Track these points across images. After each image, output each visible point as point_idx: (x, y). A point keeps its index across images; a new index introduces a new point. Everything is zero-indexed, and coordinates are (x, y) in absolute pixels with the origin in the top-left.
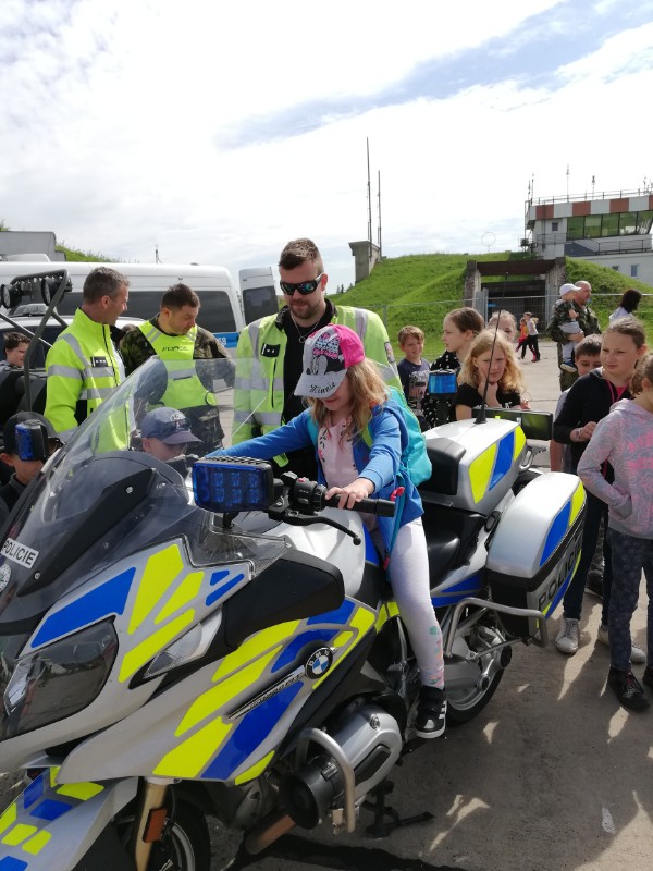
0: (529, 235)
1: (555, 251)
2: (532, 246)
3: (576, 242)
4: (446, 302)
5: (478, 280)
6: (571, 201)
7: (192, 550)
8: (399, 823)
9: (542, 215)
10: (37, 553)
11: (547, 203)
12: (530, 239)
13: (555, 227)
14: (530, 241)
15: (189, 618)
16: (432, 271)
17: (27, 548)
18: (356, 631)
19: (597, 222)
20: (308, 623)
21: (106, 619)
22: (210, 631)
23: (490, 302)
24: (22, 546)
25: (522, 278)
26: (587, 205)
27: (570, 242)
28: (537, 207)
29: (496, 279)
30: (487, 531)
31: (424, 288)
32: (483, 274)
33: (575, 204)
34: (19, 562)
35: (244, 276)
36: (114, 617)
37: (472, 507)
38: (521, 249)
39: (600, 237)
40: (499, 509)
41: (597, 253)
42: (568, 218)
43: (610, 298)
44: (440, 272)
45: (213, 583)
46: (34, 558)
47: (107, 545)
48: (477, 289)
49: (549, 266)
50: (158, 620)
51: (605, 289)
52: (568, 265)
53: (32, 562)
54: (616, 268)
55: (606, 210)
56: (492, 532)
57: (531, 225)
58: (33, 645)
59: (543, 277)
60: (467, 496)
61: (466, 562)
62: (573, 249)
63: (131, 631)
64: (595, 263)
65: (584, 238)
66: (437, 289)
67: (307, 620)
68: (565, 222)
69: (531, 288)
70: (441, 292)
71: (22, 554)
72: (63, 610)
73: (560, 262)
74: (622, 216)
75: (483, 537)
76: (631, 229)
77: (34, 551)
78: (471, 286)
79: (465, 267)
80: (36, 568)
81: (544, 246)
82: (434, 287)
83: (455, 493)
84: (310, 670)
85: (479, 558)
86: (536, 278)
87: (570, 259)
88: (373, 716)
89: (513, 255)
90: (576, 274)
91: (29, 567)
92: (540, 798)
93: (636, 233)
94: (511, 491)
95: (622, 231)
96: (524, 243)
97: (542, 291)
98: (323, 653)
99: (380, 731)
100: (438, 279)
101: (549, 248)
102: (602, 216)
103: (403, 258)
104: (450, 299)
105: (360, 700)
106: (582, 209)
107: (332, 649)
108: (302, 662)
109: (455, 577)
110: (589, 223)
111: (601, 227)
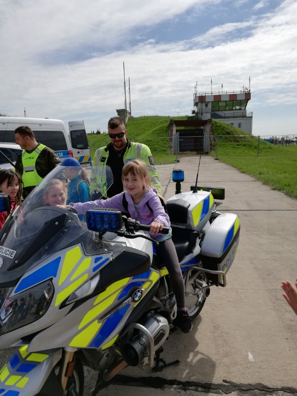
0: (196, 109)
1: (207, 116)
2: (197, 114)
3: (216, 112)
4: (161, 138)
5: (175, 128)
6: (213, 94)
7: (85, 249)
8: (166, 366)
9: (201, 100)
10: (15, 252)
11: (203, 95)
12: (196, 110)
13: (206, 105)
14: (196, 111)
15: (86, 277)
16: (154, 124)
17: (10, 250)
18: (151, 282)
19: (224, 104)
20: (133, 279)
21: (49, 279)
22: (94, 283)
23: (180, 138)
24: (8, 249)
25: (194, 128)
26: (219, 96)
27: (213, 112)
28: (199, 97)
29: (182, 128)
30: (199, 238)
31: (151, 131)
32: (177, 125)
33: (215, 96)
34: (7, 256)
35: (71, 124)
36: (52, 278)
37: (194, 229)
38: (192, 115)
39: (225, 110)
40: (204, 229)
41: (224, 118)
42: (212, 102)
43: (230, 137)
44: (158, 124)
45: (96, 262)
46: (14, 254)
47: (47, 248)
48: (174, 132)
49: (205, 123)
50: (72, 279)
51: (228, 133)
52: (213, 122)
53: (13, 256)
54: (232, 124)
55: (228, 99)
56: (202, 239)
57: (196, 104)
58: (15, 292)
59: (202, 127)
60: (191, 223)
61: (191, 252)
62: (215, 116)
63: (60, 284)
64: (224, 122)
65: (219, 111)
66: (157, 132)
67: (132, 277)
68: (211, 103)
69: (197, 132)
70: (159, 133)
71: (8, 252)
72: (29, 276)
73: (209, 121)
74: (234, 101)
75: (198, 241)
76: (238, 107)
77: (14, 251)
78: (172, 131)
79: (169, 122)
80: (15, 258)
81: (202, 114)
82: (155, 131)
83: (187, 223)
84: (133, 298)
85: (197, 250)
86: (199, 128)
87: (213, 120)
88: (158, 318)
89: (189, 117)
90: (216, 126)
91: (12, 258)
92: (223, 350)
93: (240, 109)
94: (208, 222)
95: (234, 108)
96: (194, 112)
97: (202, 134)
98: (139, 291)
99: (161, 324)
100: (158, 127)
101: (204, 115)
102: (226, 101)
103: (141, 117)
104: (162, 136)
105: (153, 312)
106: (218, 98)
107: (142, 289)
108: (130, 295)
109: (187, 258)
110: (221, 104)
111: (226, 106)
